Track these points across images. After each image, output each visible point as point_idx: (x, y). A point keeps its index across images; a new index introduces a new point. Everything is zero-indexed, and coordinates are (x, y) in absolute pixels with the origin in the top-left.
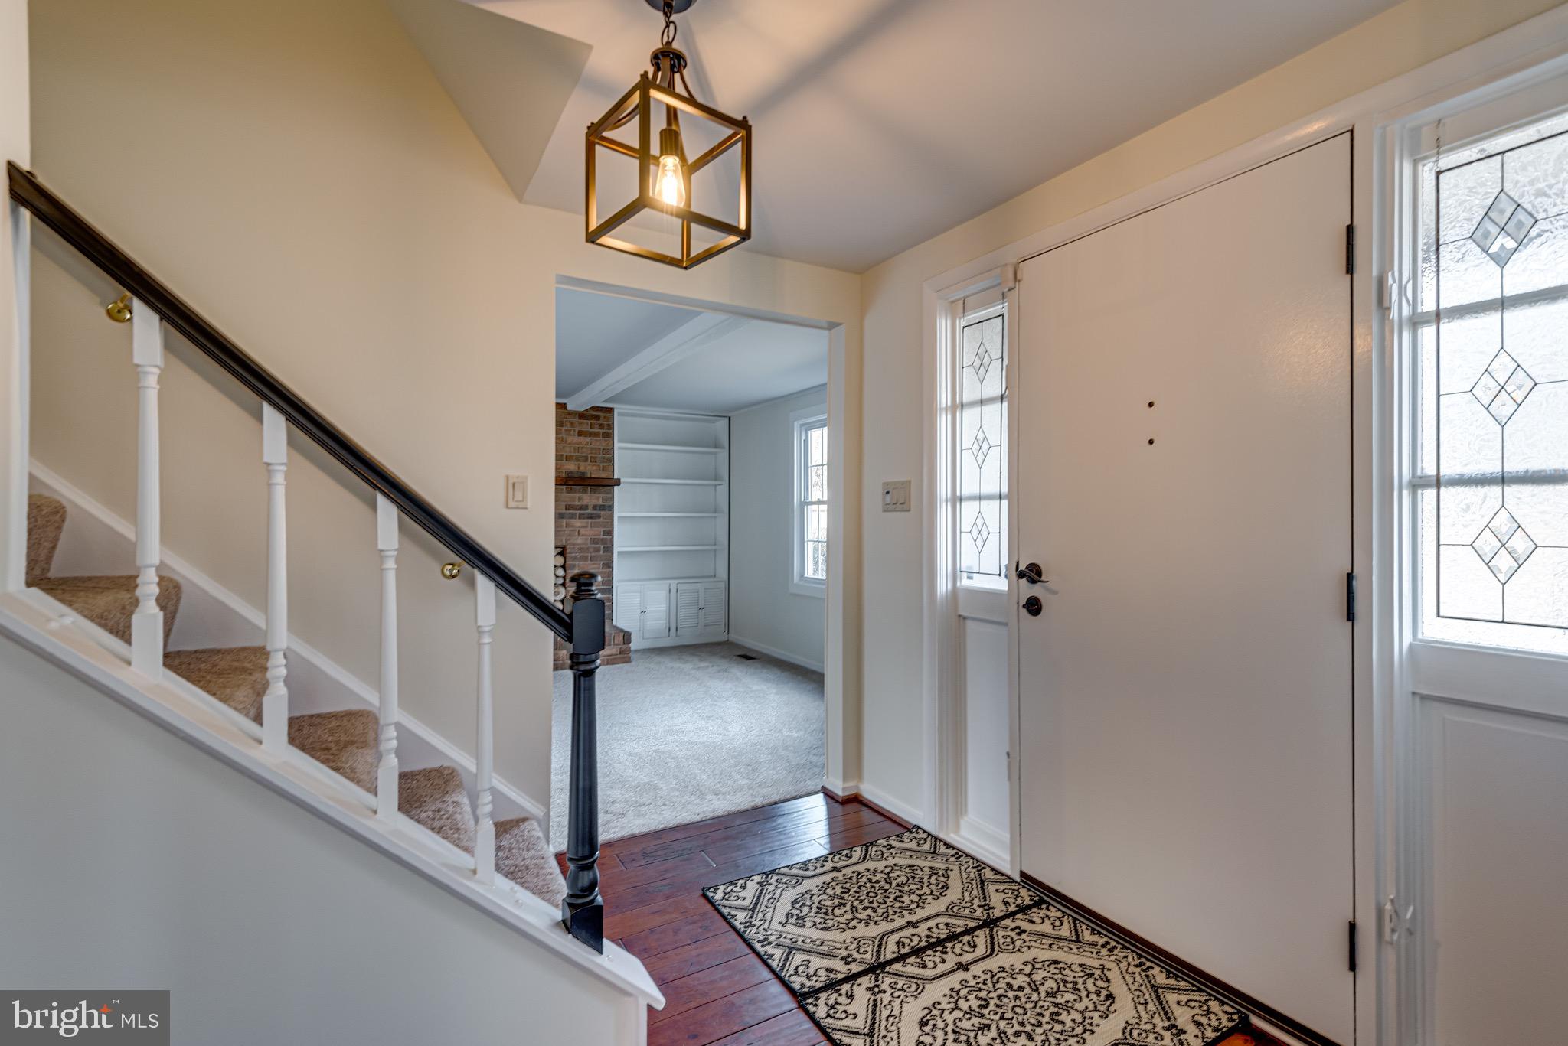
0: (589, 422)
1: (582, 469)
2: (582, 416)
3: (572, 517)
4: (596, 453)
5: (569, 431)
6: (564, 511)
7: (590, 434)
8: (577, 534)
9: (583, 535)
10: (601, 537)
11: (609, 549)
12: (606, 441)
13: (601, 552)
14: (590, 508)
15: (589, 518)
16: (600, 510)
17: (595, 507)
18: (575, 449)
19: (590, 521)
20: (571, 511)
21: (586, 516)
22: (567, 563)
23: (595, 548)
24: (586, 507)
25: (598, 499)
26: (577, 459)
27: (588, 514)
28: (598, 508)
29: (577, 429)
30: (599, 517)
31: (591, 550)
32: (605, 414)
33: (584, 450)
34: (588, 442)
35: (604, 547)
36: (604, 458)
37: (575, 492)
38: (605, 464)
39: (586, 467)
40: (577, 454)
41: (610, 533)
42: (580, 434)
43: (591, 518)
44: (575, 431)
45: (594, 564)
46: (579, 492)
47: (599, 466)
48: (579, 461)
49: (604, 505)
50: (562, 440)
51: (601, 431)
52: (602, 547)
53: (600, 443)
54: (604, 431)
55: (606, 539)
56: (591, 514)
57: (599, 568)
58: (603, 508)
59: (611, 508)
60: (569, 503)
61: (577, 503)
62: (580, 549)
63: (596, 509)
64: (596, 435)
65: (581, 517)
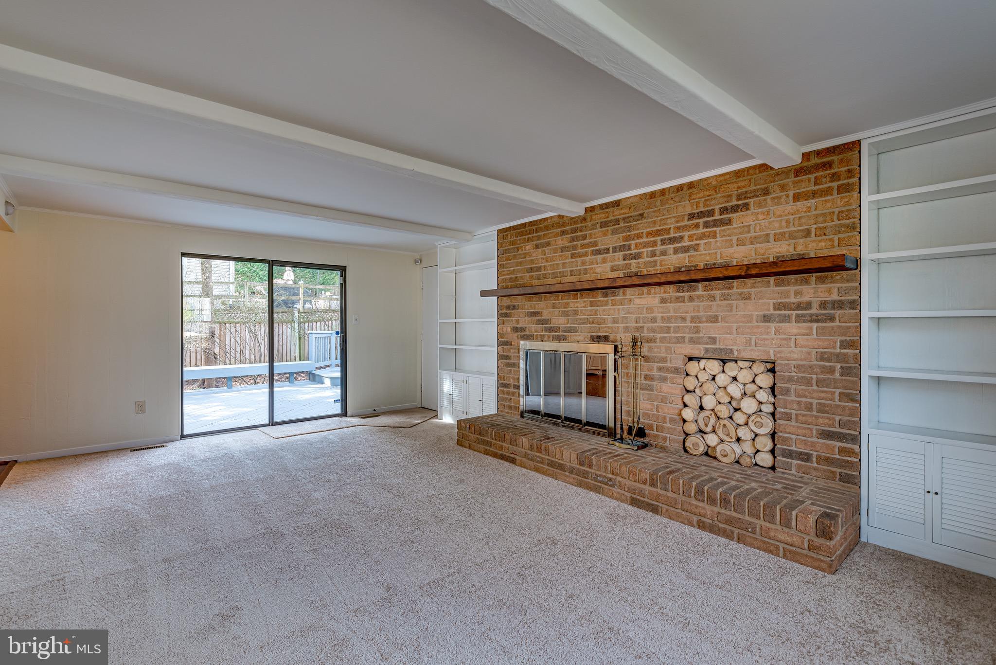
0: (812, 176)
1: (801, 249)
2: (798, 171)
3: (786, 319)
4: (825, 221)
5: (780, 198)
6: (772, 312)
7: (814, 194)
8: (793, 345)
9: (802, 347)
10: (838, 350)
11: (852, 370)
12: (842, 198)
13: (837, 375)
14: (815, 306)
15: (811, 321)
16: (833, 308)
17: (823, 305)
18: (788, 222)
19: (815, 325)
20: (783, 312)
21: (808, 318)
22: (778, 385)
23: (824, 367)
24: (809, 305)
25: (829, 291)
26: (792, 236)
27: (812, 315)
28: (830, 306)
29: (791, 193)
30: (832, 319)
31: (817, 370)
32: (840, 157)
33: (803, 220)
34: (810, 208)
35: (842, 368)
36: (841, 226)
37: (789, 284)
38: (842, 236)
39: (806, 246)
40: (792, 229)
41: (856, 344)
42: (797, 198)
43: (817, 321)
44: (787, 196)
45: (823, 392)
46: (795, 284)
47: (831, 240)
48: (795, 238)
49: (840, 301)
50: (768, 214)
51: (835, 184)
52: (839, 366)
53: (836, 202)
54: (841, 182)
55: (846, 355)
56: (817, 315)
57: (833, 400)
58: (839, 305)
59: (856, 304)
60: (780, 301)
61: (793, 300)
62: (798, 367)
63: (825, 308)
64: (828, 192)
65: (799, 319)
